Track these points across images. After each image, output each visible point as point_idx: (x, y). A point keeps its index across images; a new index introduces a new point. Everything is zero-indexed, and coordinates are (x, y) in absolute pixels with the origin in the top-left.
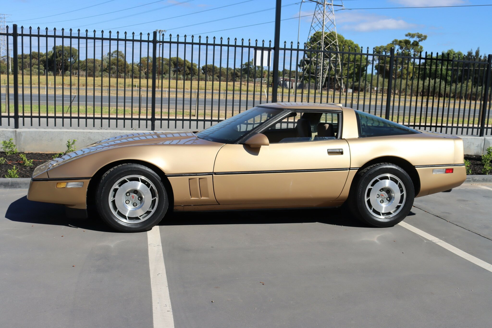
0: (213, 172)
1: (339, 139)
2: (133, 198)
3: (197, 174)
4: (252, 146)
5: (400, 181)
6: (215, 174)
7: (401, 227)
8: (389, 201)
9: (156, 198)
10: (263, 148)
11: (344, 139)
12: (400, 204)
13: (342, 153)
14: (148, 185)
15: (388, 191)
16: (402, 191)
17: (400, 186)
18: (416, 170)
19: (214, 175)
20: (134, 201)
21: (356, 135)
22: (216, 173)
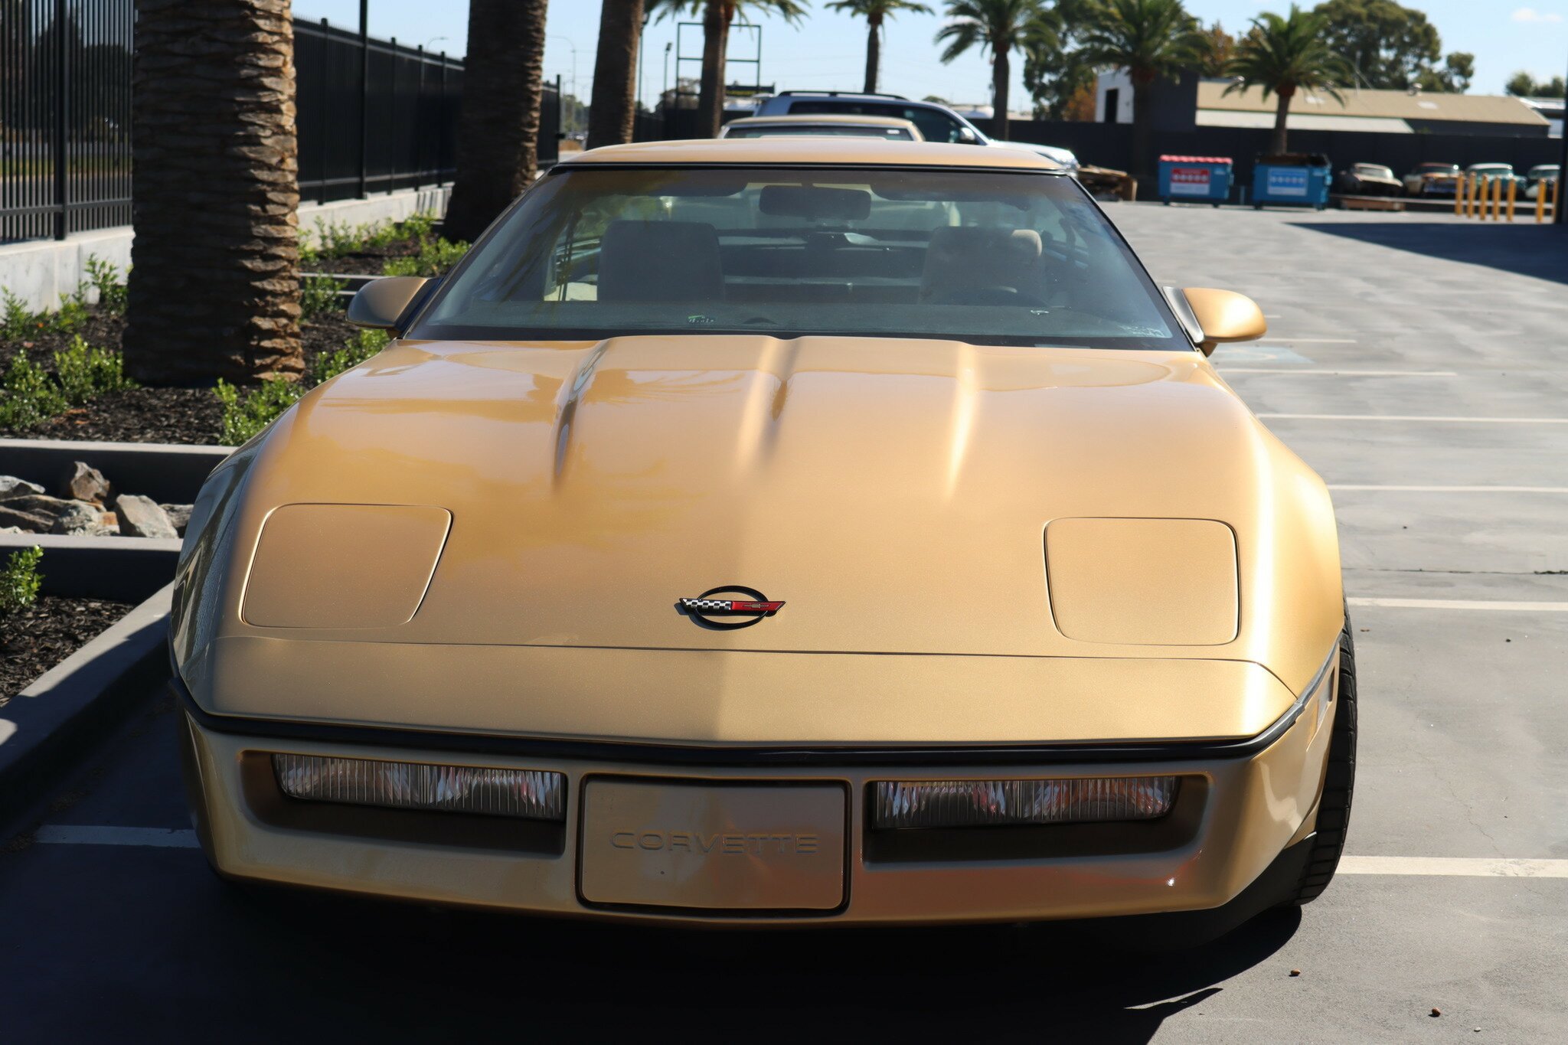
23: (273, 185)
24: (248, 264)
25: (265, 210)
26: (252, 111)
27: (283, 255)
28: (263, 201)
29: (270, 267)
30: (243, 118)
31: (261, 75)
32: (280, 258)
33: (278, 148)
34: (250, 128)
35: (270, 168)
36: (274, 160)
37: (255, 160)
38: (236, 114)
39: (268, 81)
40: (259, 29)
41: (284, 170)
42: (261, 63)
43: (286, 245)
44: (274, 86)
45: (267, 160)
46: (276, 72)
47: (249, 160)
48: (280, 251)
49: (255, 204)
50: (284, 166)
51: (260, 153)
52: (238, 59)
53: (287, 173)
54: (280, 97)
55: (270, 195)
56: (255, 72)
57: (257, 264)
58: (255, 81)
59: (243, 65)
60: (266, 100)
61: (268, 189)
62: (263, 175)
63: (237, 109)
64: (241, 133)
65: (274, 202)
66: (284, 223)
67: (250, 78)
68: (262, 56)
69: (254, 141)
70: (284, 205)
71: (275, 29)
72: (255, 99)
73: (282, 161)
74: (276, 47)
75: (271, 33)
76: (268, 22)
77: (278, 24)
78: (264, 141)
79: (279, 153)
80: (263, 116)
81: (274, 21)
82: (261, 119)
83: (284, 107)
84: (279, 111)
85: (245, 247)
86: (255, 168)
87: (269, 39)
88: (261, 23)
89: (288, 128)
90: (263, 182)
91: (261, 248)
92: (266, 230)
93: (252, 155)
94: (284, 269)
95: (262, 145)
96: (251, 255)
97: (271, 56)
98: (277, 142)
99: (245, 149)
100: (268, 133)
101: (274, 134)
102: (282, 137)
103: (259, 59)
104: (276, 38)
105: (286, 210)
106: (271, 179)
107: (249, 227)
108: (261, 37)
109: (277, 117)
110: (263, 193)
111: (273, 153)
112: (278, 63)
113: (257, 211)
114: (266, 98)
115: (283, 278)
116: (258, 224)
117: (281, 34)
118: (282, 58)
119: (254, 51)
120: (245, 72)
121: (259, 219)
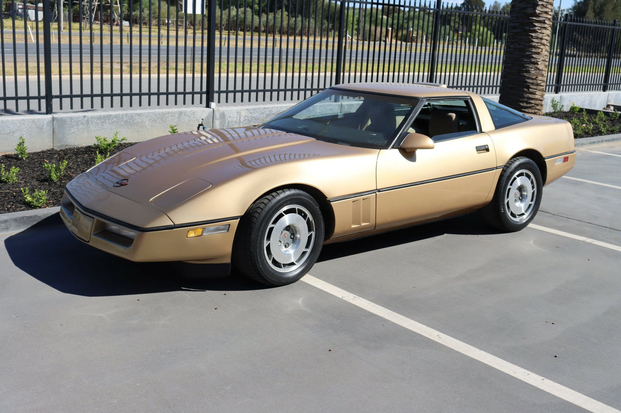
0: (377, 189)
1: (479, 133)
2: (285, 237)
3: (362, 194)
4: (407, 151)
5: (532, 177)
6: (379, 191)
7: (530, 228)
8: (521, 200)
9: (312, 232)
10: (419, 153)
11: (484, 132)
12: (531, 203)
13: (487, 150)
14: (305, 216)
15: (521, 189)
16: (533, 187)
17: (532, 183)
18: (545, 161)
19: (377, 193)
20: (286, 242)
21: (492, 127)
22: (381, 190)
23: (533, 84)
24: (521, 104)
25: (528, 90)
26: (529, 64)
27: (533, 102)
28: (528, 88)
29: (528, 105)
30: (525, 65)
31: (533, 54)
32: (532, 103)
33: (536, 74)
34: (527, 68)
35: (532, 79)
36: (534, 77)
37: (527, 77)
38: (524, 64)
39: (534, 56)
40: (533, 42)
41: (537, 80)
42: (533, 51)
43: (535, 100)
44: (536, 57)
45: (531, 77)
46: (538, 53)
47: (526, 76)
48: (532, 101)
49: (526, 88)
50: (538, 79)
51: (530, 75)
52: (526, 50)
53: (538, 81)
54: (538, 60)
55: (531, 86)
56: (530, 53)
57: (525, 105)
58: (530, 56)
59: (527, 51)
60: (533, 61)
61: (530, 84)
62: (530, 81)
63: (524, 63)
64: (524, 69)
65: (532, 88)
66: (536, 94)
67: (529, 55)
68: (533, 49)
69: (528, 72)
70: (536, 89)
71: (539, 42)
72: (529, 61)
73: (537, 77)
74: (539, 47)
75: (537, 43)
76: (537, 40)
77: (540, 40)
78: (531, 72)
79: (536, 75)
80: (532, 65)
81: (539, 40)
82: (531, 66)
83: (539, 63)
84: (538, 64)
85: (521, 100)
86: (527, 79)
87: (537, 44)
88: (534, 40)
89: (540, 68)
90: (529, 83)
91: (526, 100)
92: (528, 96)
93: (527, 75)
94: (533, 106)
95: (530, 73)
96: (523, 102)
97: (537, 49)
98: (536, 72)
99: (525, 74)
100: (533, 70)
101: (535, 70)
102: (538, 71)
103: (532, 50)
104: (539, 44)
105: (536, 91)
106: (532, 82)
107: (523, 95)
108: (534, 44)
109: (536, 66)
110: (529, 86)
111: (534, 75)
112: (540, 50)
113: (526, 90)
114: (533, 60)
115: (533, 109)
116: (526, 94)
117: (541, 43)
118: (541, 50)
119: (531, 48)
120: (527, 53)
121: (526, 93)
